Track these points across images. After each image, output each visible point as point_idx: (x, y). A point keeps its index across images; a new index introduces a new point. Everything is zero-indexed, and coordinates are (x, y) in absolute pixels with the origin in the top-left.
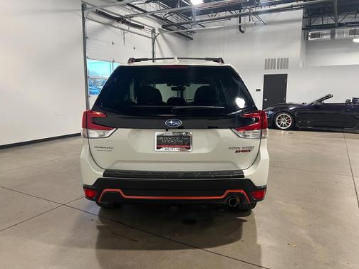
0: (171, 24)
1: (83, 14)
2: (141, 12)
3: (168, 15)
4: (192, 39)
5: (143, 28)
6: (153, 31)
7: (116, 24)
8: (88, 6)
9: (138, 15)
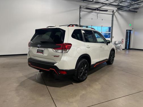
0: (122, 7)
1: (80, 10)
2: (104, 4)
3: (119, 3)
4: (137, 12)
5: (107, 11)
6: (113, 12)
7: (94, 11)
8: (82, 7)
9: (104, 6)
